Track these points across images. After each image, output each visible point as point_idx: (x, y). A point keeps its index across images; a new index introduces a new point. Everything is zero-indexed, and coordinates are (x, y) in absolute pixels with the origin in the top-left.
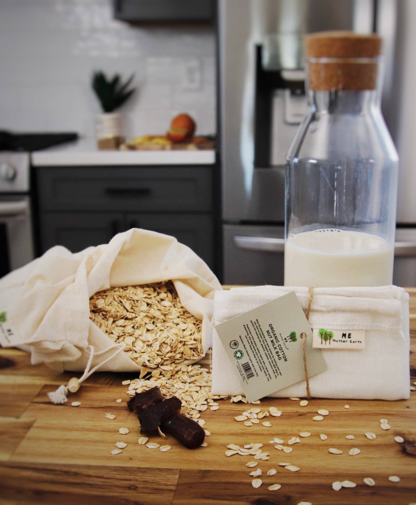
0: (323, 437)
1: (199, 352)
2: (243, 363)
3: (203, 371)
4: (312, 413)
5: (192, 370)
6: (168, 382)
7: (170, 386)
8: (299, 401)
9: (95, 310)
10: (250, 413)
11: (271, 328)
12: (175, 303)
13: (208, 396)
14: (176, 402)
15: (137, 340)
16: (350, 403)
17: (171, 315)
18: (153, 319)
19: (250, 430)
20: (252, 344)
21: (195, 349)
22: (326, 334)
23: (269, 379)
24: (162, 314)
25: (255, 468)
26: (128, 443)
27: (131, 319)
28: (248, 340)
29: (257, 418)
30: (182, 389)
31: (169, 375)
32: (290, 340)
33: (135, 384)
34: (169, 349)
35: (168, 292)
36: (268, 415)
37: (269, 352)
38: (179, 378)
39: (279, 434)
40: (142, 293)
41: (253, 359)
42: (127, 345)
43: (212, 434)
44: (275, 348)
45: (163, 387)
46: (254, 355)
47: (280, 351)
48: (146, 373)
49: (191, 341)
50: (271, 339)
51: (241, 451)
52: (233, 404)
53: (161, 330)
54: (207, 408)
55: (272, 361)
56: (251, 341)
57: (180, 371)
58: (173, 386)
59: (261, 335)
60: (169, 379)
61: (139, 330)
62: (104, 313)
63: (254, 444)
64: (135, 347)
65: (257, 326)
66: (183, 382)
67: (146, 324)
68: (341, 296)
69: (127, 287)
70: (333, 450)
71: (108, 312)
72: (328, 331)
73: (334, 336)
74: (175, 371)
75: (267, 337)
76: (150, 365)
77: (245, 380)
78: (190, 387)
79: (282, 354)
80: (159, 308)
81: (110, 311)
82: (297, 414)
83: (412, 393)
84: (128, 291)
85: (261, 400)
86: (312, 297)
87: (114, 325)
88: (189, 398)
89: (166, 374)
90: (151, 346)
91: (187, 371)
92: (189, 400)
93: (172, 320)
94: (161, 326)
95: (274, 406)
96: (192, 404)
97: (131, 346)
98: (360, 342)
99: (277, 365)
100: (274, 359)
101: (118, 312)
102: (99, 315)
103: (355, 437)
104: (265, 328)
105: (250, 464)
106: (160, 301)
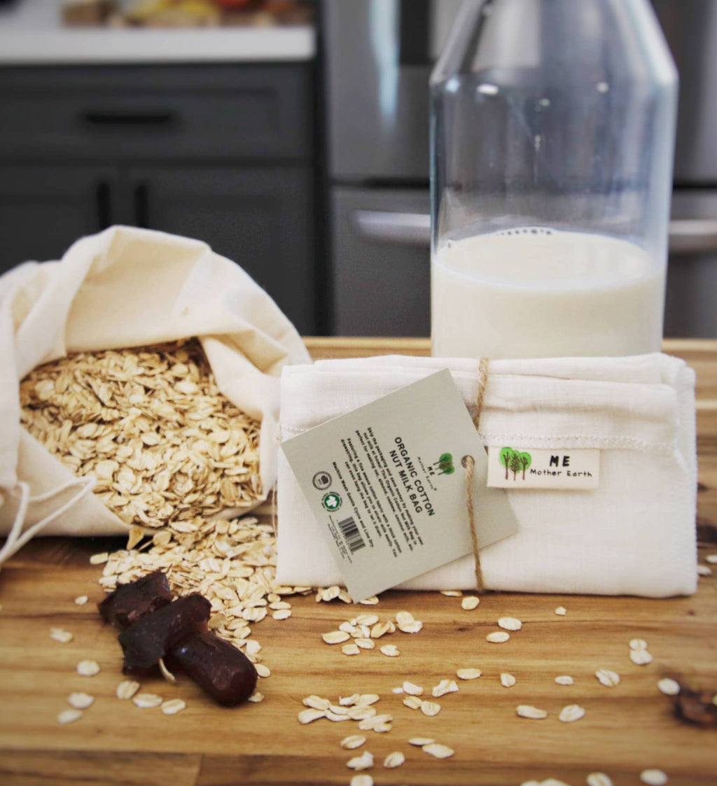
0: (507, 679)
1: (253, 492)
2: (340, 520)
3: (262, 531)
4: (485, 624)
5: (238, 530)
6: (188, 556)
7: (190, 565)
8: (460, 599)
9: (34, 405)
10: (355, 624)
11: (400, 445)
12: (206, 385)
13: (270, 588)
14: (198, 606)
15: (122, 469)
16: (568, 602)
17: (196, 411)
18: (158, 423)
19: (353, 664)
20: (360, 479)
21: (244, 485)
22: (515, 457)
23: (397, 551)
24: (176, 410)
25: (359, 751)
26: (95, 695)
27: (111, 423)
28: (350, 471)
29: (370, 637)
30: (215, 572)
31: (189, 541)
32: (440, 471)
33: (118, 562)
34: (190, 485)
35: (191, 361)
36: (393, 629)
37: (397, 496)
38: (210, 547)
39: (415, 673)
40: (135, 365)
41: (362, 511)
42: (100, 479)
43: (273, 672)
44: (409, 487)
45: (176, 569)
46: (365, 502)
47: (418, 494)
48: (141, 537)
49: (237, 468)
50: (400, 469)
51: (332, 712)
52: (320, 605)
53: (174, 446)
54: (266, 615)
55: (402, 515)
56: (358, 474)
57: (213, 532)
58: (196, 566)
59: (378, 460)
60: (190, 550)
61: (126, 445)
62: (53, 410)
63: (361, 695)
64: (117, 482)
65: (369, 442)
66: (217, 557)
67: (142, 432)
68: (547, 376)
69: (103, 352)
70: (525, 710)
71: (61, 409)
72: (521, 451)
73: (532, 462)
74: (203, 533)
75: (391, 465)
76: (150, 522)
77: (345, 555)
78: (231, 568)
79: (424, 501)
80: (170, 398)
81: (66, 405)
82: (455, 627)
83: (703, 580)
84: (104, 362)
85: (379, 596)
86: (486, 380)
87: (73, 437)
88: (229, 594)
89: (184, 539)
90: (152, 480)
91: (228, 532)
92: (228, 597)
93: (198, 424)
94: (174, 435)
95: (408, 609)
96: (236, 606)
97: (108, 481)
98: (589, 474)
99: (412, 523)
100: (407, 511)
101: (83, 407)
102: (42, 414)
103: (574, 681)
104: (388, 446)
105: (349, 742)
106: (172, 381)
